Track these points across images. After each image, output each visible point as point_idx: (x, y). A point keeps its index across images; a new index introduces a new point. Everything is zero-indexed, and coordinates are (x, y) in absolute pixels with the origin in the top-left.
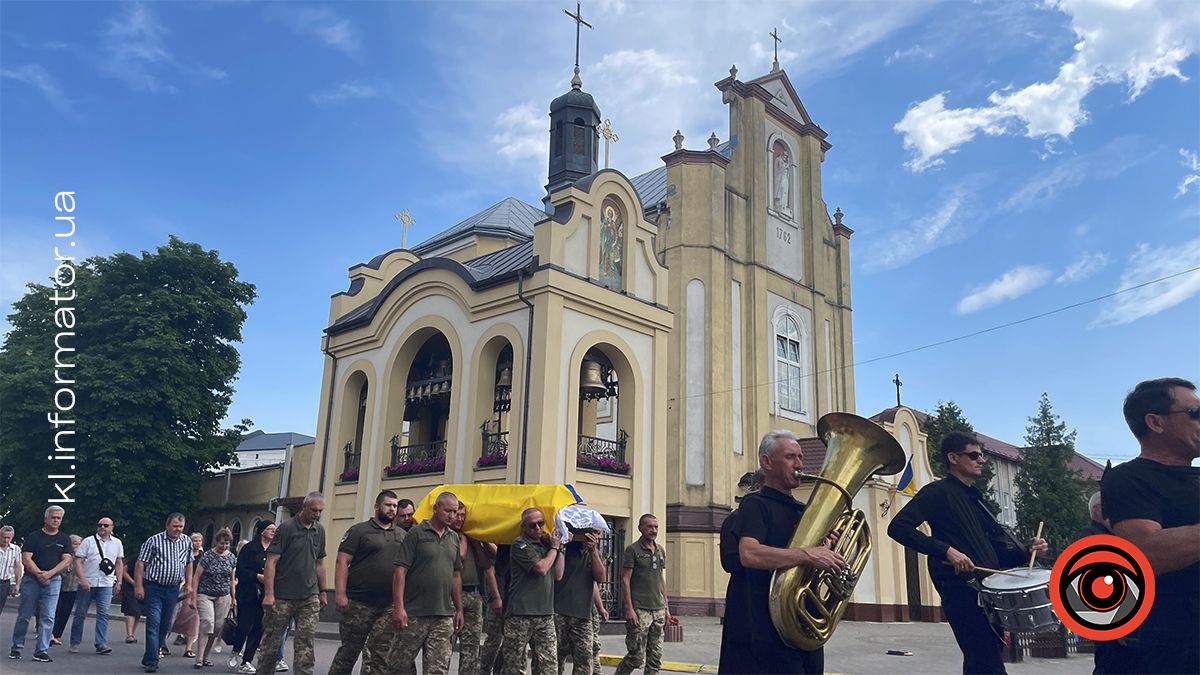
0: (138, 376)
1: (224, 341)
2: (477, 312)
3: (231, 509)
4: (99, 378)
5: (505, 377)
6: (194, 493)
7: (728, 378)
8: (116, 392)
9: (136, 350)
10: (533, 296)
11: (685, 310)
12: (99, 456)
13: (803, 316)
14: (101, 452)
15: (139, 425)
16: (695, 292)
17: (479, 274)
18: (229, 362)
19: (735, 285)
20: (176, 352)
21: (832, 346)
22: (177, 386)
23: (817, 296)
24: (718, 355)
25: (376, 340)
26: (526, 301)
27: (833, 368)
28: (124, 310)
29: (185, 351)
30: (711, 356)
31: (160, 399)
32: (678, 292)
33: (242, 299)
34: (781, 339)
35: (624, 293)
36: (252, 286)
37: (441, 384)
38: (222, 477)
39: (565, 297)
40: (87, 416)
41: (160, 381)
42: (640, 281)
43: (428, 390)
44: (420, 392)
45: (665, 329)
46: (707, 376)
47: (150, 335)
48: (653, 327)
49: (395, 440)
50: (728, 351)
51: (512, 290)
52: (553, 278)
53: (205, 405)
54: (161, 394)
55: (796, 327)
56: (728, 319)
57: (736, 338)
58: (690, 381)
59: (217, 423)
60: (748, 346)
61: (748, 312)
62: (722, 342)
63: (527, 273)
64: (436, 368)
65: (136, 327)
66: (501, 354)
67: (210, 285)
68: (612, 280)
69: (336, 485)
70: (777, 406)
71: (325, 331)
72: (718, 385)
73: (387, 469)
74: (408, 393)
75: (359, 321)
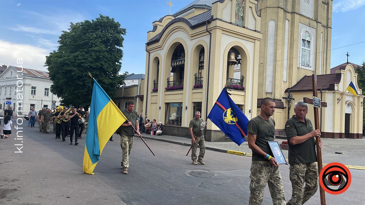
0: (94, 59)
1: (118, 47)
2: (193, 36)
3: (124, 98)
4: (84, 59)
5: (202, 59)
6: (113, 93)
7: (282, 55)
8: (88, 64)
9: (93, 51)
10: (211, 30)
11: (268, 31)
12: (86, 83)
13: (312, 31)
14: (86, 82)
15: (96, 74)
16: (272, 25)
17: (193, 23)
18: (120, 54)
19: (287, 21)
20: (104, 51)
21: (323, 42)
22: (105, 62)
23: (318, 24)
24: (279, 47)
25: (161, 47)
26: (209, 32)
27: (323, 51)
28: (88, 38)
29: (107, 51)
30: (276, 47)
31: (101, 66)
32: (265, 25)
33: (122, 34)
34: (304, 40)
35: (244, 27)
36: (125, 29)
37: (182, 61)
38: (121, 89)
39: (222, 30)
40: (81, 71)
41: (101, 60)
42: (250, 22)
43: (178, 63)
44: (175, 64)
45: (259, 39)
46: (275, 55)
47: (96, 46)
48: (254, 39)
49: (168, 79)
50: (283, 45)
51: (204, 28)
52: (218, 23)
53: (114, 68)
54: (101, 64)
55: (310, 36)
56: (284, 34)
57: (286, 41)
58: (268, 57)
59: (118, 73)
60: (291, 44)
61: (292, 31)
62: (281, 41)
63: (209, 22)
64: (180, 56)
65: (92, 44)
66: (201, 50)
67: (113, 29)
68: (240, 23)
69: (151, 93)
70: (300, 64)
71: (146, 44)
72: (279, 58)
73: (166, 88)
74: (172, 64)
75: (155, 41)
